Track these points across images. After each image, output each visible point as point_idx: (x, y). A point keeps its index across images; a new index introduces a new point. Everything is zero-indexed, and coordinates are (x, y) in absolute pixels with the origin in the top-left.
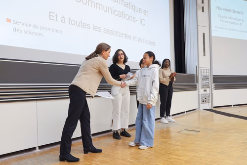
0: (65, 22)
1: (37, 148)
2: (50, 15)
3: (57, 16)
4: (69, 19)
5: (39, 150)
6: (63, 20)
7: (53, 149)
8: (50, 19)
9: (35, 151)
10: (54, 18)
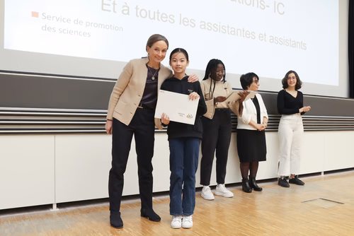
0: (128, 13)
1: (55, 206)
2: (103, 4)
3: (114, 4)
4: (137, 8)
5: (58, 209)
6: (126, 11)
7: (79, 210)
8: (103, 9)
9: (51, 210)
10: (111, 8)
